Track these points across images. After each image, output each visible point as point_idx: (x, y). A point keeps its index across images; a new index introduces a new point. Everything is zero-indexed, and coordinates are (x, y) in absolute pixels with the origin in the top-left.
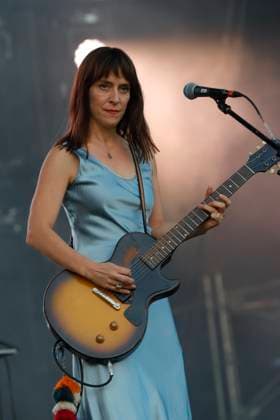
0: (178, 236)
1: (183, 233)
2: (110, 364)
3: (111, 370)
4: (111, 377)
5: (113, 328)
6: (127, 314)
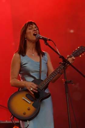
0: (49, 79)
1: (51, 78)
2: (28, 121)
3: (28, 123)
4: (28, 125)
5: (29, 109)
6: (33, 105)
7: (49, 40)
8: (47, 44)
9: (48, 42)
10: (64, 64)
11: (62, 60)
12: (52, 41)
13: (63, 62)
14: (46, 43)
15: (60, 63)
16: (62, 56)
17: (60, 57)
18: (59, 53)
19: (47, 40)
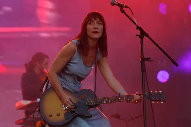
7: (126, 7)
8: (123, 12)
9: (124, 9)
10: (142, 38)
11: (139, 32)
12: (129, 8)
13: (140, 34)
14: (121, 11)
15: (137, 36)
16: (140, 28)
17: (137, 29)
18: (136, 23)
19: (123, 7)
